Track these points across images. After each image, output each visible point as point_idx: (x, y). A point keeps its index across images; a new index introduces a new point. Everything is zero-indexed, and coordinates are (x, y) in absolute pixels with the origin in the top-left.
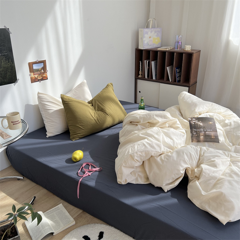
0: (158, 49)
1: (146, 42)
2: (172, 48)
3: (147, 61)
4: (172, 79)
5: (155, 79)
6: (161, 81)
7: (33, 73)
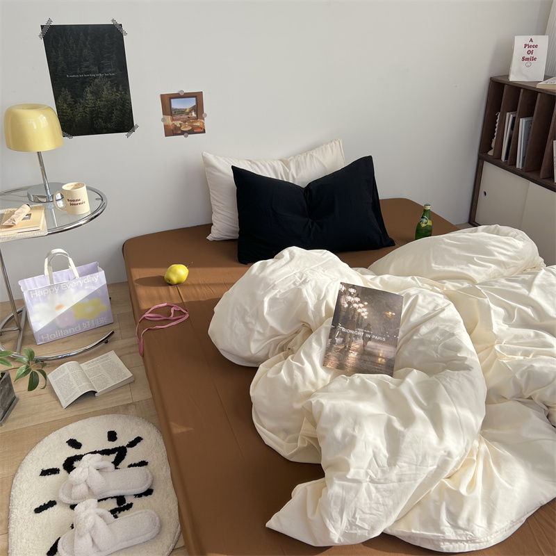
3: (511, 116)
5: (520, 168)
7: (170, 117)
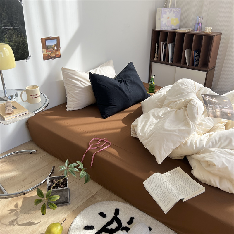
0: (177, 31)
1: (163, 23)
2: (191, 30)
3: (164, 43)
4: (189, 62)
5: (171, 62)
6: (177, 64)
7: (45, 50)
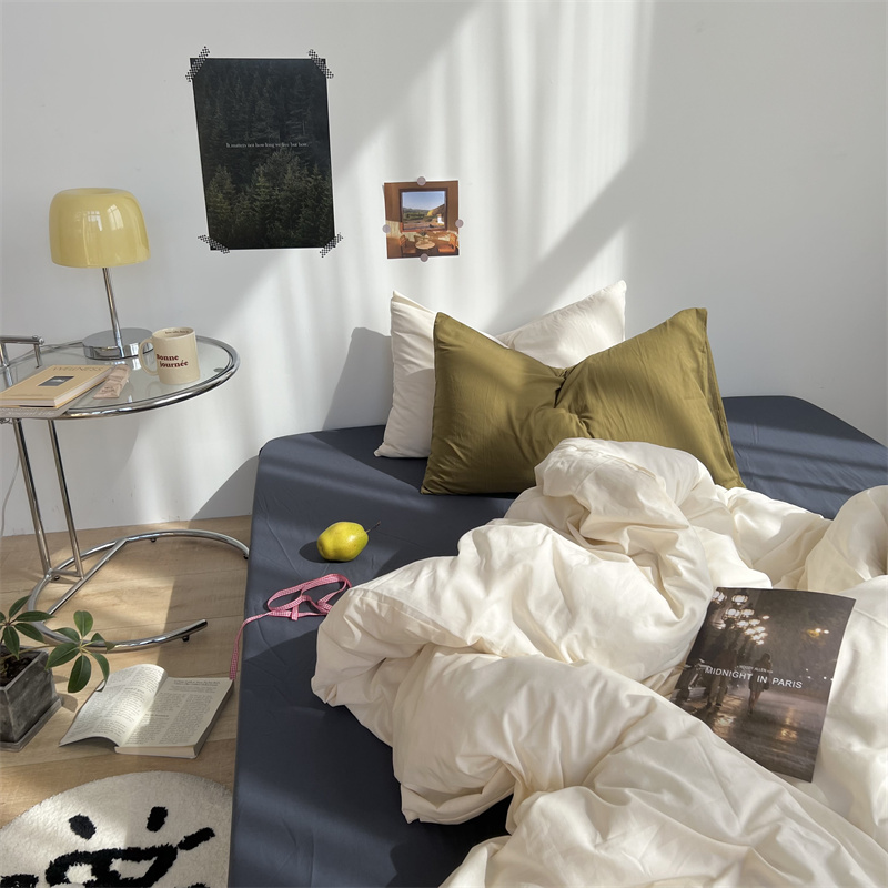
7: (397, 223)
